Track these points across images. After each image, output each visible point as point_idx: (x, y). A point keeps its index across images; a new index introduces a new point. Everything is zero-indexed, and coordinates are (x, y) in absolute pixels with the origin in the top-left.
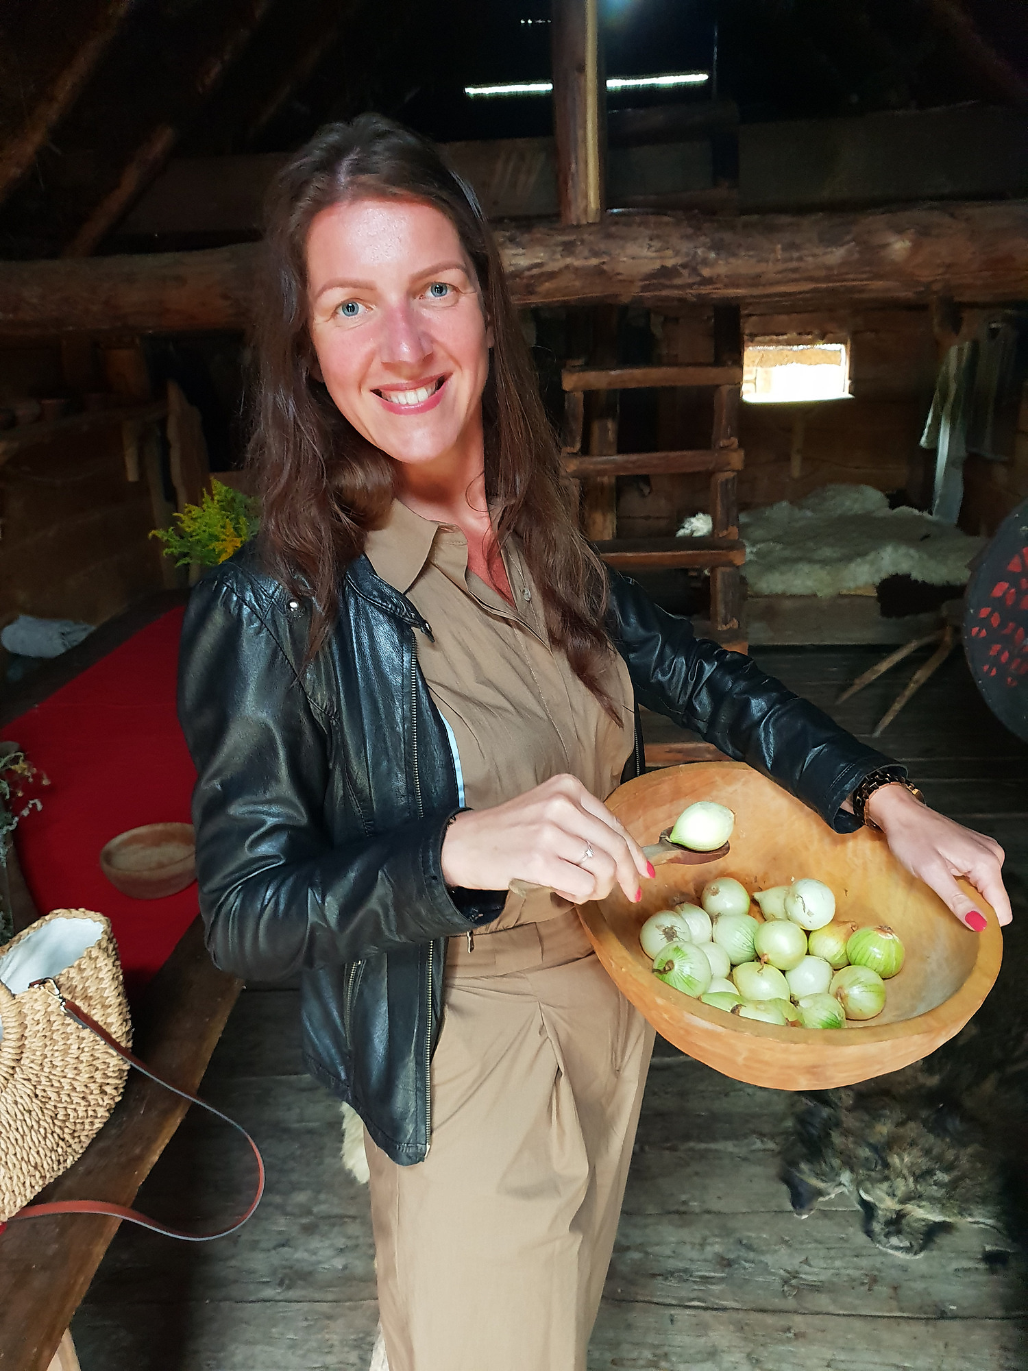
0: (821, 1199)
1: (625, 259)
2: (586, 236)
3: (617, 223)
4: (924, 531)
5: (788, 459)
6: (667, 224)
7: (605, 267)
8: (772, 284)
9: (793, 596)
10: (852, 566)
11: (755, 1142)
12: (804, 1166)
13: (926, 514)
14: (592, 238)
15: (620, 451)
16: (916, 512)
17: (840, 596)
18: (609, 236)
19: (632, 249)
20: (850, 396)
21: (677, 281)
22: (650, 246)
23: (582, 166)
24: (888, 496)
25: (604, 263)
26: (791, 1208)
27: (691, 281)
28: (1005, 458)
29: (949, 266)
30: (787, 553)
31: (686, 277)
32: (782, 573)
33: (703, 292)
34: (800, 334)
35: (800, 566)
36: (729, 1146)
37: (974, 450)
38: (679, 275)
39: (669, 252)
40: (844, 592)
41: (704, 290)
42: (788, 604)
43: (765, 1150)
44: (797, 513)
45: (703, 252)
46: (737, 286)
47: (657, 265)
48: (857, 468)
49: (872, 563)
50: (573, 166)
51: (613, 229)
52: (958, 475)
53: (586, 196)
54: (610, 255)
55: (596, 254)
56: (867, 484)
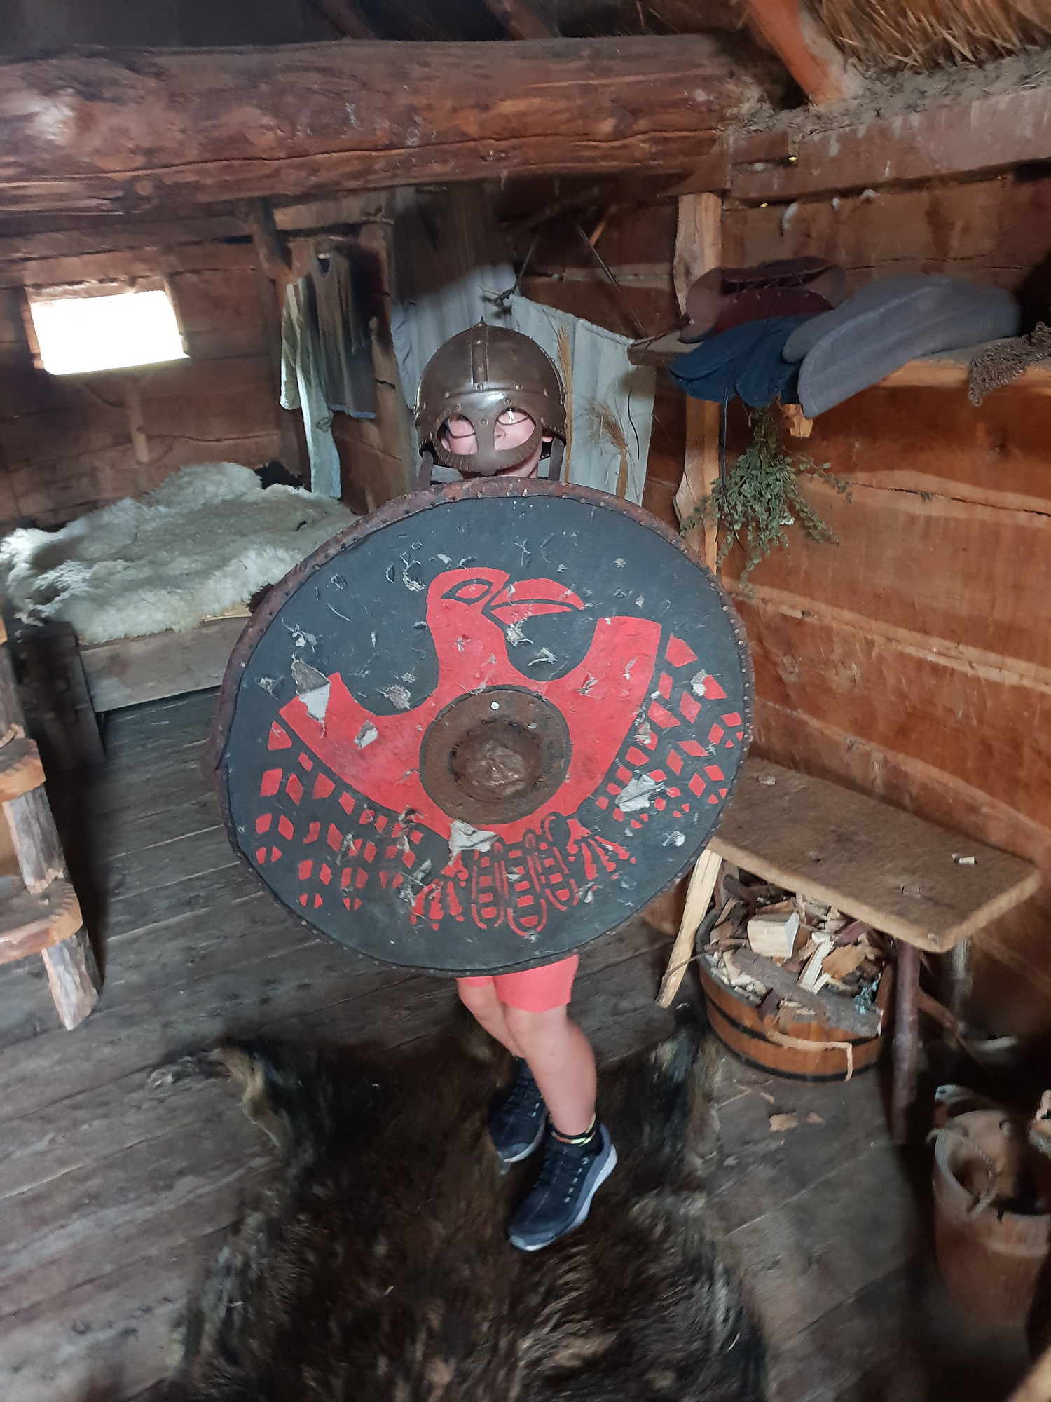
4: (299, 517)
5: (129, 439)
9: (140, 638)
10: (211, 583)
13: (302, 491)
16: (291, 489)
17: (204, 624)
20: (186, 356)
24: (258, 472)
28: (372, 416)
29: (149, 152)
30: (131, 574)
32: (119, 610)
34: (101, 281)
35: (142, 594)
37: (339, 408)
40: (209, 618)
42: (137, 649)
44: (148, 512)
48: (218, 440)
49: (234, 575)
52: (328, 438)
56: (230, 461)
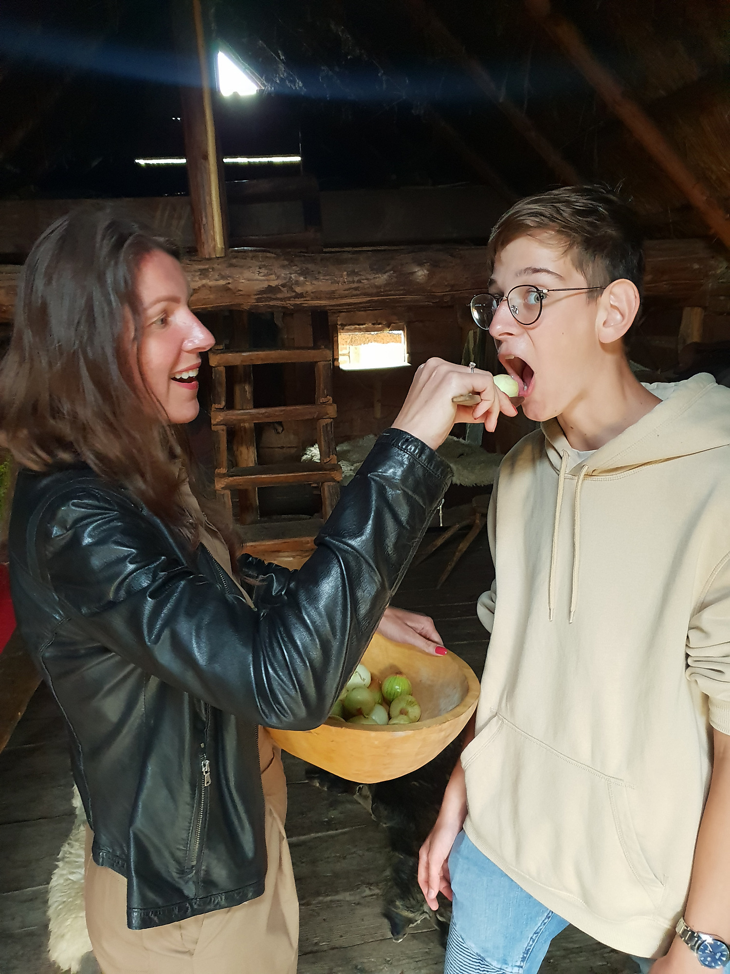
0: (411, 925)
1: (243, 281)
2: (216, 266)
3: (236, 257)
4: (460, 451)
5: (373, 406)
6: (270, 258)
7: (230, 286)
8: (342, 297)
11: (365, 891)
12: (398, 903)
13: (461, 440)
14: (219, 267)
15: (256, 406)
16: (455, 439)
18: (231, 265)
19: (247, 274)
20: (408, 364)
21: (279, 296)
22: (260, 273)
23: (210, 219)
25: (229, 283)
26: (391, 936)
27: (289, 295)
31: (285, 293)
33: (299, 303)
34: (374, 324)
36: (346, 896)
38: (280, 291)
39: (273, 277)
41: (298, 301)
43: (372, 895)
45: (295, 277)
46: (320, 299)
47: (265, 285)
50: (204, 219)
51: (234, 261)
53: (214, 239)
54: (233, 278)
55: (223, 277)
